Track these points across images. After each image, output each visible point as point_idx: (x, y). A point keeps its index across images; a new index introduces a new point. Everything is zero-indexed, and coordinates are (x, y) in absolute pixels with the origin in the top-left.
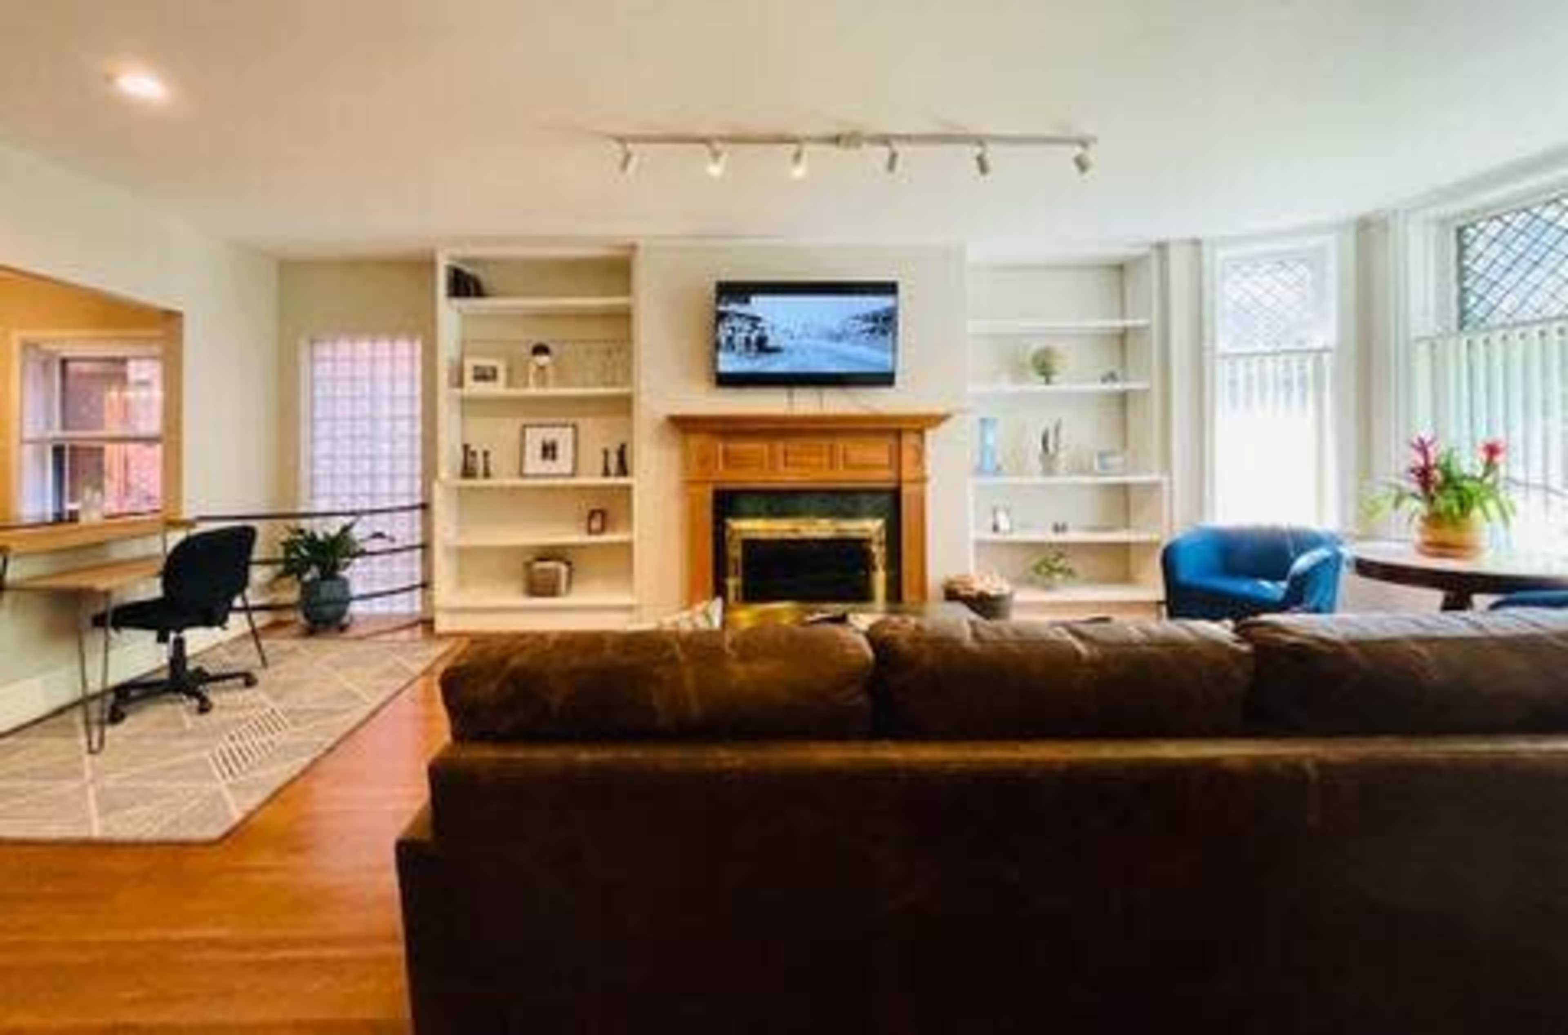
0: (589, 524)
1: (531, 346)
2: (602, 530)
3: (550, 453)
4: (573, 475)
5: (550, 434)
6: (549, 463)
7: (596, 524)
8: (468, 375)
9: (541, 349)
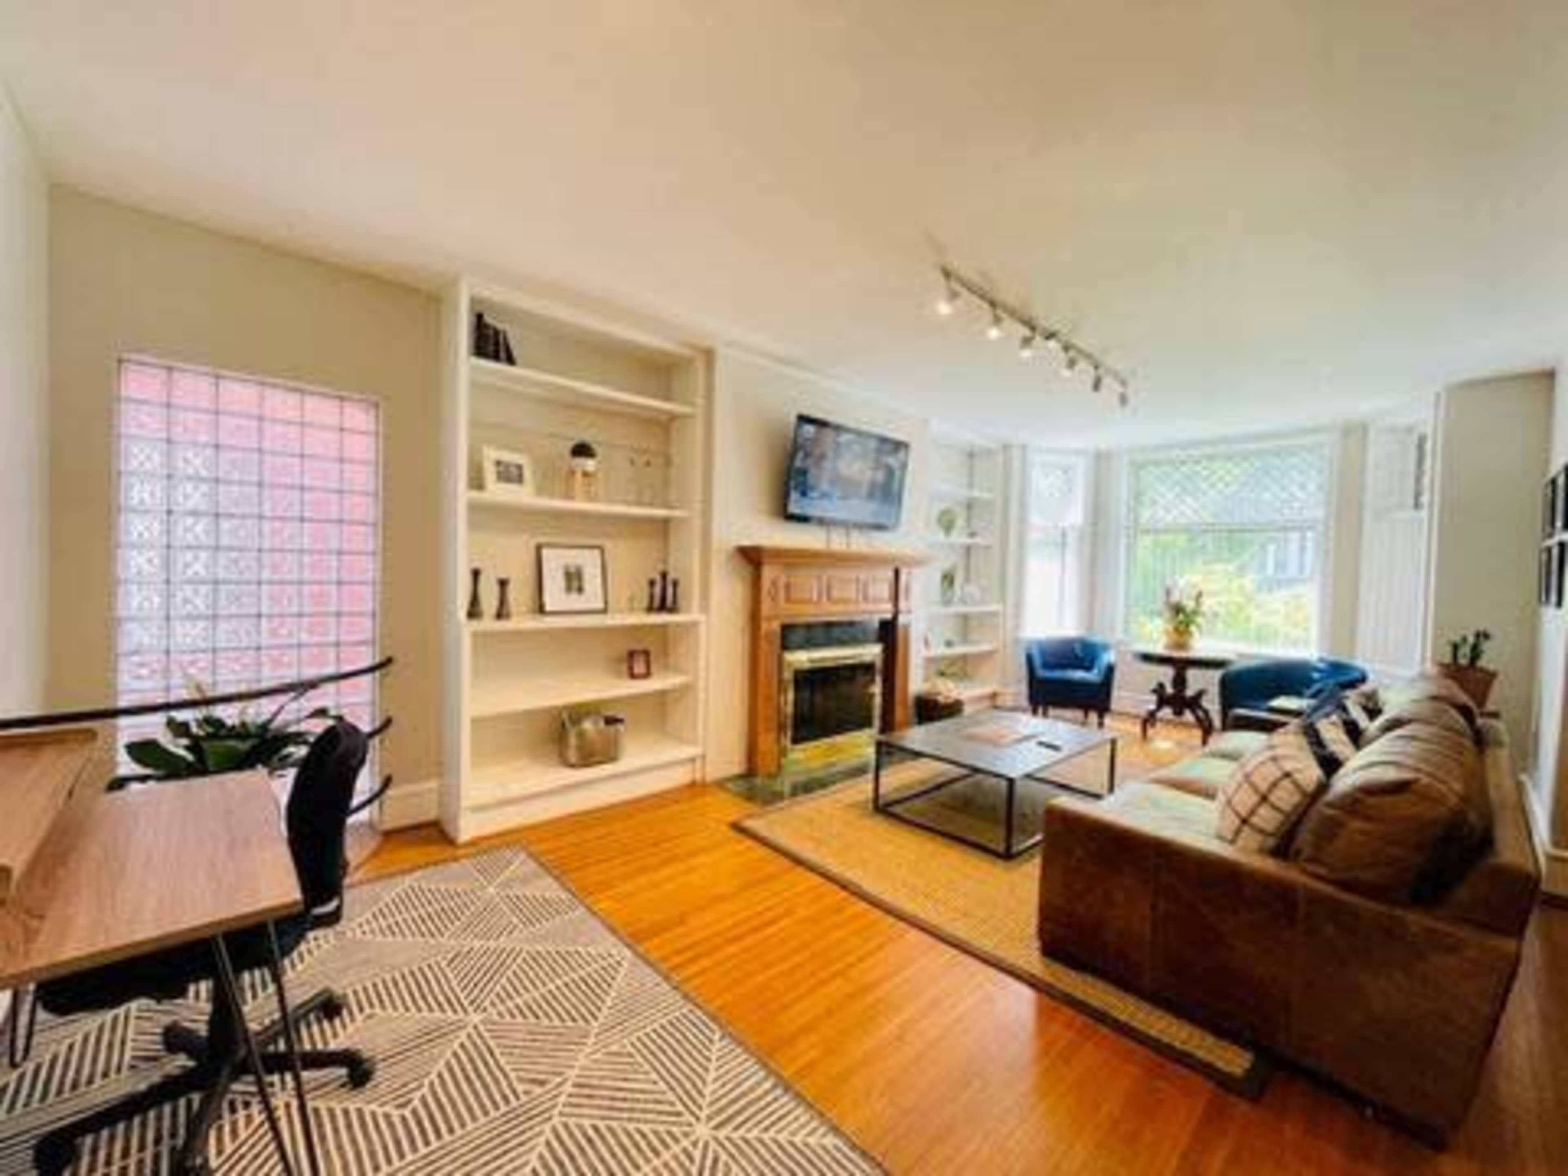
0: (631, 668)
1: (570, 444)
2: (647, 675)
3: (575, 584)
4: (604, 611)
5: (575, 558)
6: (574, 596)
7: (639, 668)
8: (490, 473)
9: (582, 450)
